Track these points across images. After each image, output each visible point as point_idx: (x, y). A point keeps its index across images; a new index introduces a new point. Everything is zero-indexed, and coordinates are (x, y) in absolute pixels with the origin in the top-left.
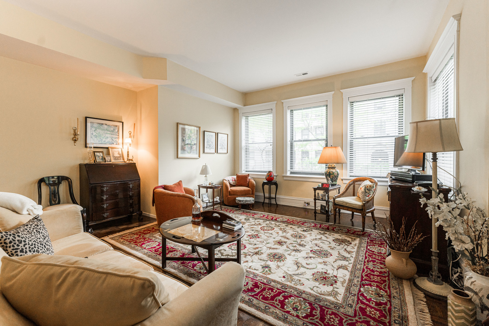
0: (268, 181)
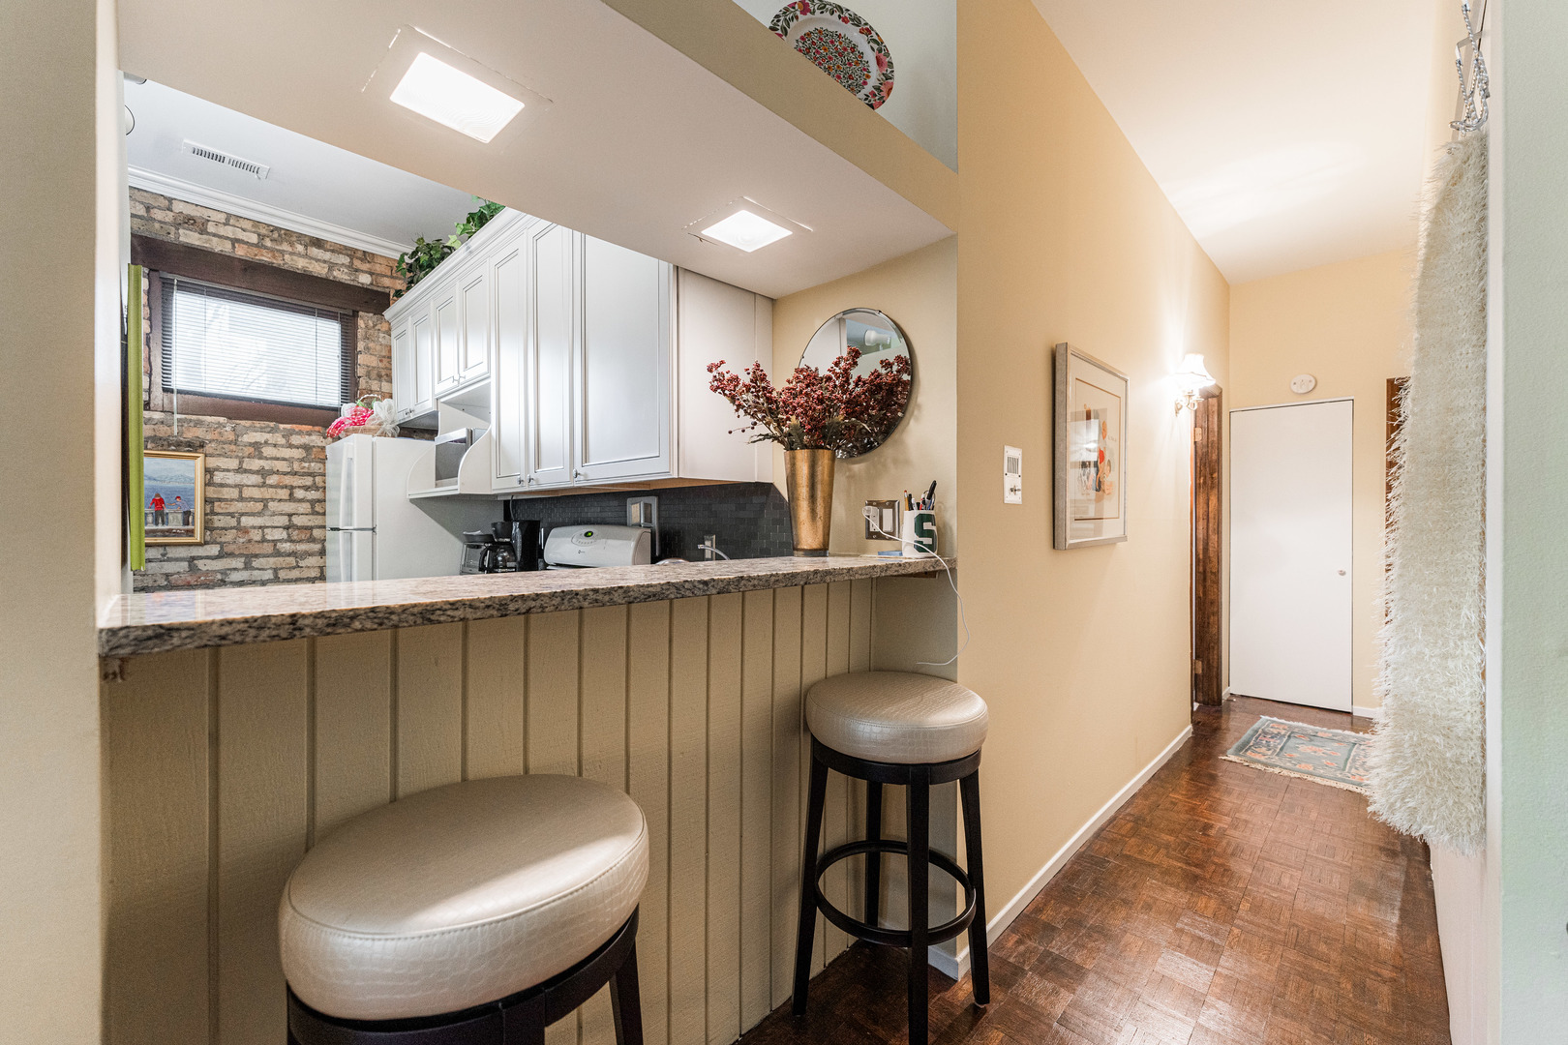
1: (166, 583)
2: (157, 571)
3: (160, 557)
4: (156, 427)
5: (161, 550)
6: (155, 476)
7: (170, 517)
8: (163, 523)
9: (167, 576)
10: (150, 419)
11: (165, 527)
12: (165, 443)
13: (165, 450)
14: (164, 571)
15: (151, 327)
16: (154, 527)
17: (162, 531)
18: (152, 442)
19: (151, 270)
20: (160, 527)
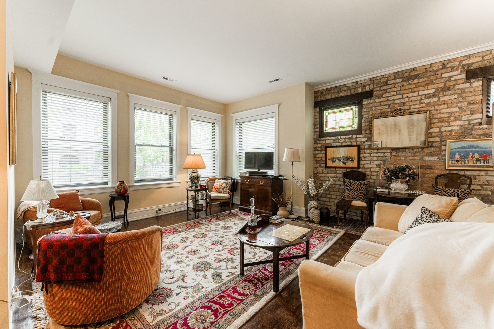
0: (119, 195)
1: (487, 184)
2: (484, 179)
3: (485, 174)
4: (484, 130)
5: (486, 172)
6: (484, 147)
7: (490, 161)
8: (487, 163)
9: (488, 181)
10: (482, 128)
11: (488, 164)
12: (488, 135)
13: (487, 138)
14: (486, 179)
15: (483, 97)
16: (484, 164)
17: (486, 166)
18: (483, 136)
19: (483, 78)
20: (486, 164)
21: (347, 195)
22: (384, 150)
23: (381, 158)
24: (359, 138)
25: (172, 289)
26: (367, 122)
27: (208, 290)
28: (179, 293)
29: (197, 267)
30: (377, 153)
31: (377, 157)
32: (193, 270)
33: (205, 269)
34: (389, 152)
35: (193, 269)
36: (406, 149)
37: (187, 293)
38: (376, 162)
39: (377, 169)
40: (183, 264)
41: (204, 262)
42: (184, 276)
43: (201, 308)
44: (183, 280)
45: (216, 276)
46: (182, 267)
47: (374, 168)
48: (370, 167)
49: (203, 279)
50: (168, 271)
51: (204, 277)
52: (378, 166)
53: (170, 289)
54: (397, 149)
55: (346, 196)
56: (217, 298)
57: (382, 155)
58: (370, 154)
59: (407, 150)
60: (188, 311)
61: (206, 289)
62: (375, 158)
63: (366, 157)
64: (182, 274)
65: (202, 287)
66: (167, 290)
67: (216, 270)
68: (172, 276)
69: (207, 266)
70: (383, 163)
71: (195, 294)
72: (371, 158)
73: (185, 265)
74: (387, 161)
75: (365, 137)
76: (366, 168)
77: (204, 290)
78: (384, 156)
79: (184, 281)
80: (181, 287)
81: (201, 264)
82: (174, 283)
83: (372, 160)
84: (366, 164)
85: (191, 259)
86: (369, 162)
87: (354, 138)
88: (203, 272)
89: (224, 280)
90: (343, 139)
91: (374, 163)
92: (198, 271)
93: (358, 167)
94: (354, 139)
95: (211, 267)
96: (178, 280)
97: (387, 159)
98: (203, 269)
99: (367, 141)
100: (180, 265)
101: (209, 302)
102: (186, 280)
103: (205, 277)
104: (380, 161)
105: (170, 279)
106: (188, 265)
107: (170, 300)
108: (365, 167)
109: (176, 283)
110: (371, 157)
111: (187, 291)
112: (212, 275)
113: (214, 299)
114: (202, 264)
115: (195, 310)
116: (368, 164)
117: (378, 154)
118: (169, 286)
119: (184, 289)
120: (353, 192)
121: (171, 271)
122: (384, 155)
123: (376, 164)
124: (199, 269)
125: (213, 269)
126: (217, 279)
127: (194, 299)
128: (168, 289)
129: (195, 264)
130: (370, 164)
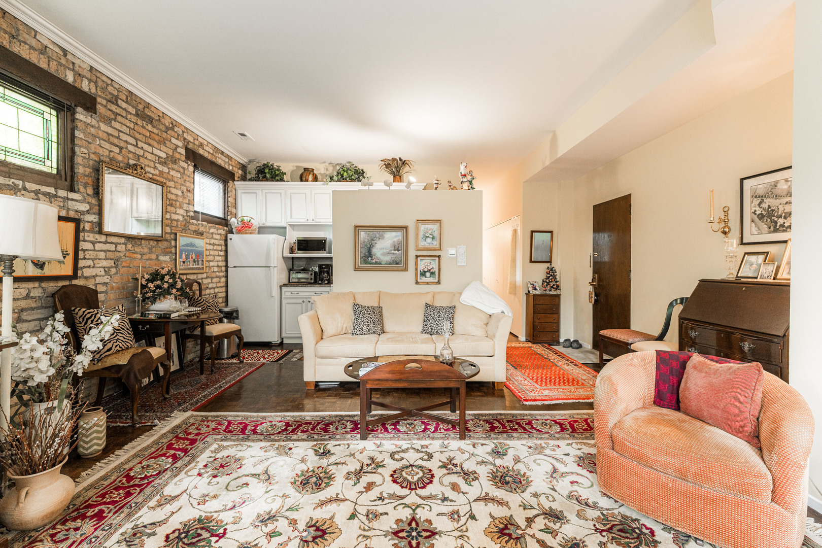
16: (197, 266)
18: (195, 233)
19: (194, 164)
21: (116, 346)
22: (117, 238)
23: (110, 255)
24: (72, 200)
25: (576, 465)
26: (88, 167)
27: (524, 442)
28: (565, 455)
29: (521, 482)
30: (106, 242)
31: (104, 251)
32: (530, 479)
33: (508, 471)
34: (123, 244)
35: (529, 483)
36: (142, 239)
37: (554, 450)
38: (105, 263)
39: (106, 279)
40: (547, 505)
41: (500, 485)
42: (552, 476)
43: (542, 432)
44: (555, 470)
45: (500, 452)
46: (551, 499)
47: (100, 276)
48: (94, 274)
49: (521, 457)
50: (584, 503)
51: (519, 459)
52: (107, 270)
53: (579, 465)
54: (132, 238)
55: (113, 348)
56: (520, 431)
57: (113, 247)
58: (93, 243)
59: (143, 242)
60: (557, 435)
61: (526, 444)
62: (102, 255)
63: (86, 250)
64: (555, 481)
65: (530, 447)
66: (583, 466)
67: (492, 460)
68: (575, 487)
69: (501, 474)
70: (114, 265)
71: (543, 445)
72: (96, 253)
73: (543, 499)
74: (121, 260)
75: (83, 201)
76: (86, 278)
77: (529, 444)
78: (116, 251)
79: (554, 468)
80: (562, 462)
81: (509, 485)
82: (572, 473)
83: (96, 259)
84: (86, 267)
85: (524, 509)
86: (90, 263)
87: (60, 197)
88: (515, 468)
89: (493, 443)
90: (32, 191)
91: (100, 265)
92: (522, 473)
93: (75, 276)
94: (60, 200)
95: (495, 470)
96: (563, 475)
97: (121, 257)
98: (511, 473)
99: (88, 212)
100: (555, 506)
101: (530, 432)
102: (549, 469)
103: (517, 460)
104: (110, 261)
105: (578, 482)
106: (536, 495)
107: (579, 453)
108: (85, 275)
109: (568, 471)
110: (94, 250)
111: (553, 453)
112: (504, 457)
113: (523, 431)
114: (507, 483)
115: (549, 433)
116: (89, 267)
117: (108, 244)
118: (579, 470)
119: (558, 457)
120: (122, 334)
121: (577, 499)
122: (116, 247)
123: (104, 268)
124: (519, 477)
125: (494, 465)
126: (501, 448)
127: (548, 441)
128: (581, 466)
129: (520, 491)
130: (93, 267)
